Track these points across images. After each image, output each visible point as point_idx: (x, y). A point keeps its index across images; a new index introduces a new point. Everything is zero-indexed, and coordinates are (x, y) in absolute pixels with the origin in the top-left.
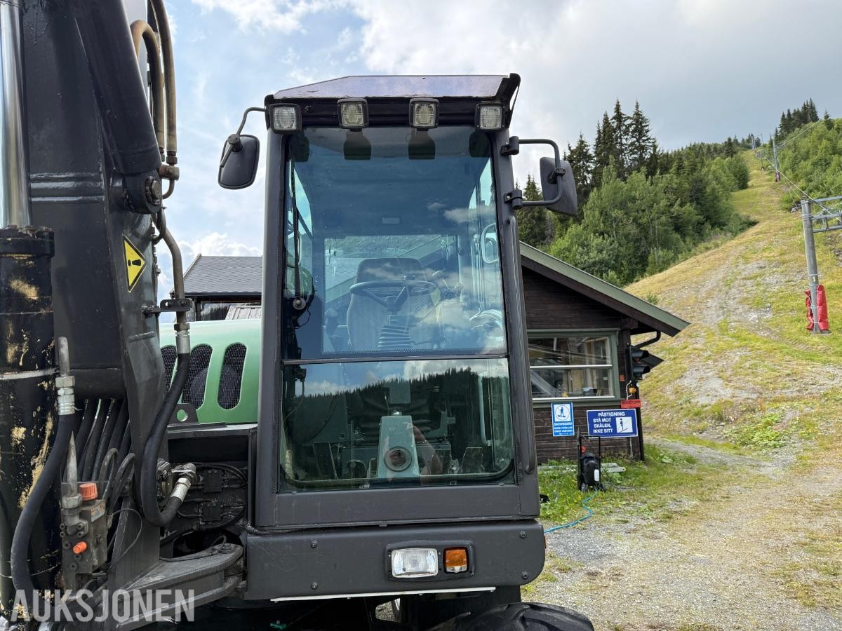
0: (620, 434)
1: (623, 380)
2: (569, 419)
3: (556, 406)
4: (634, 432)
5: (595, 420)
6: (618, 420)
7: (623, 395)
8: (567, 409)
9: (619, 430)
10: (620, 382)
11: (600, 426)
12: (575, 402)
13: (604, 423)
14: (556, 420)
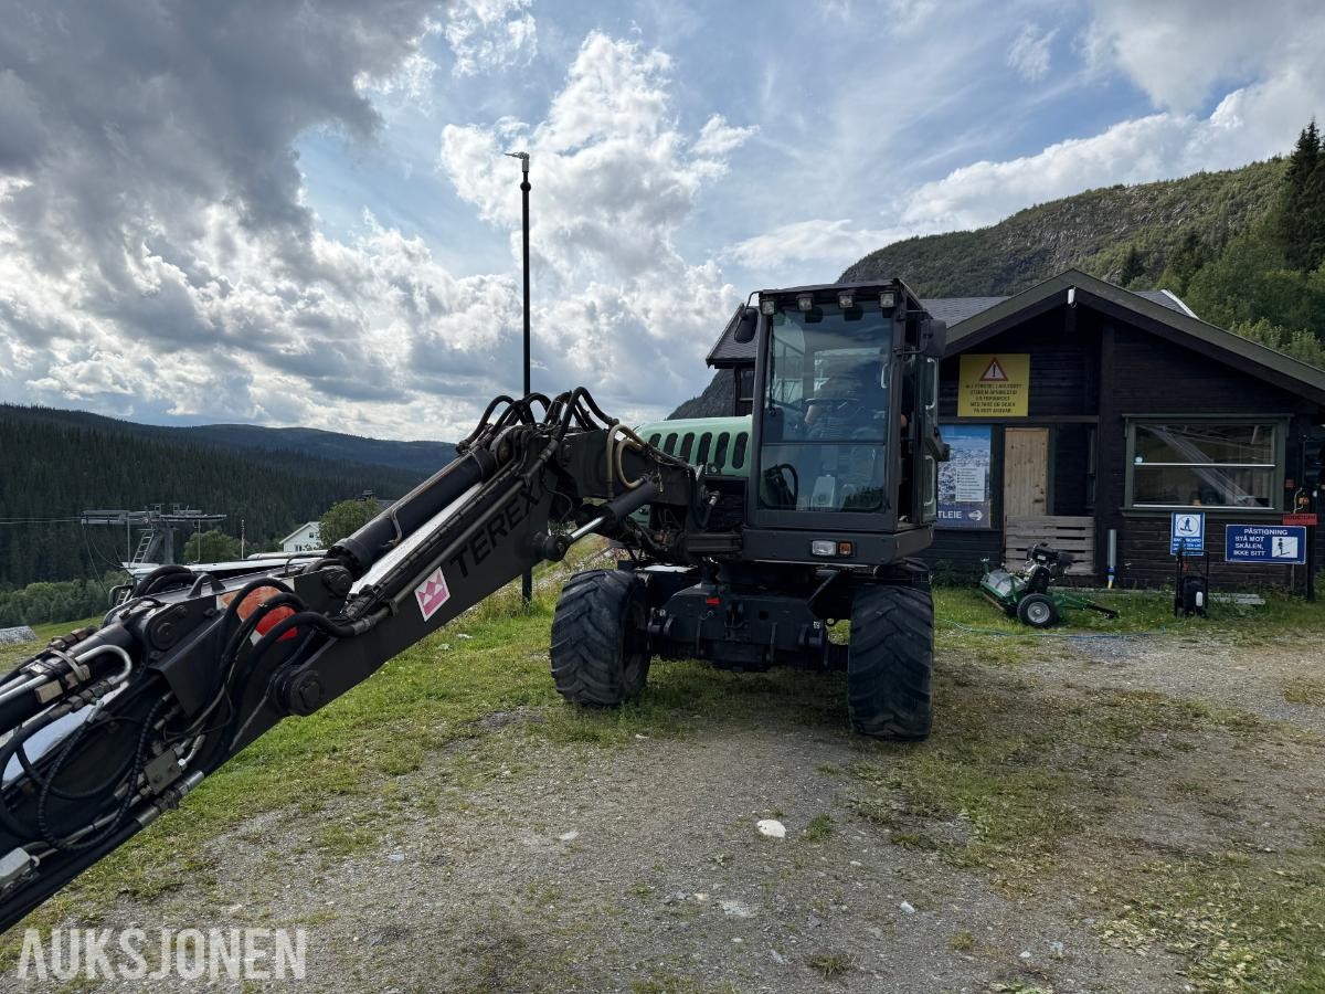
0: (1277, 558)
1: (1290, 484)
2: (1198, 535)
3: (1178, 516)
4: (1300, 557)
5: (1237, 538)
6: (1275, 541)
7: (1289, 504)
8: (1195, 522)
9: (1276, 552)
10: (1286, 490)
11: (1245, 546)
12: (1209, 513)
13: (1252, 543)
14: (1177, 534)
